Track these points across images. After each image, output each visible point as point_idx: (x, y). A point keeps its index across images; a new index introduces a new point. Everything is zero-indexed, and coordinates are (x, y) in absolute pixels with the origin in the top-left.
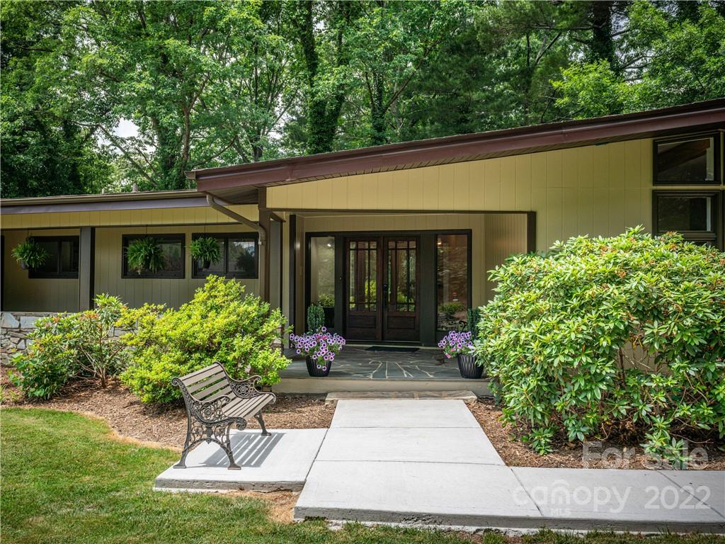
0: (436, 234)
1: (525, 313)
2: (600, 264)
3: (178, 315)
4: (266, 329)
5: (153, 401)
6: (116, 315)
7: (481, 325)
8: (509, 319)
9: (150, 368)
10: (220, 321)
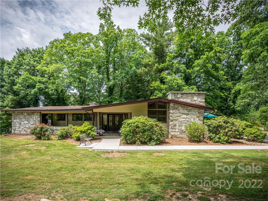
0: (123, 114)
3: (80, 127)
4: (93, 129)
5: (77, 139)
6: (71, 127)
9: (76, 135)
10: (86, 128)
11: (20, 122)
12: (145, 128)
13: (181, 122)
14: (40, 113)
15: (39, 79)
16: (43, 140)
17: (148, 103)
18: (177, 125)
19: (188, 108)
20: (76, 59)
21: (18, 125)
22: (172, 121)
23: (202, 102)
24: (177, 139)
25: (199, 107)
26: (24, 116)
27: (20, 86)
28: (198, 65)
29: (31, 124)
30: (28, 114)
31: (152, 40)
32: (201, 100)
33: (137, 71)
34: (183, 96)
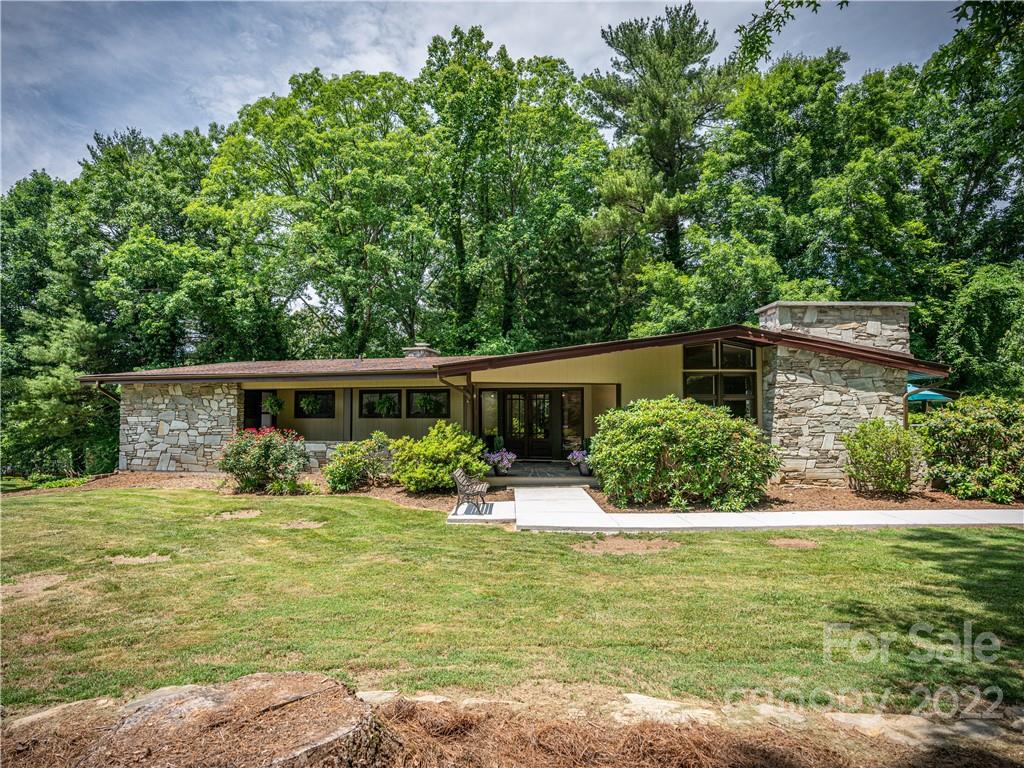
0: (562, 390)
1: (614, 441)
2: (650, 416)
3: (424, 443)
6: (386, 443)
7: (592, 447)
8: (607, 444)
10: (452, 446)
11: (154, 424)
12: (702, 443)
13: (820, 420)
14: (239, 386)
15: (194, 255)
16: (274, 494)
17: (684, 347)
18: (806, 431)
19: (846, 366)
20: (349, 178)
21: (145, 436)
22: (786, 416)
23: (897, 340)
24: (805, 486)
25: (889, 362)
26: (173, 398)
27: (122, 280)
28: (835, 198)
29: (200, 430)
30: (189, 394)
31: (640, 101)
32: (896, 335)
33: (579, 218)
34: (826, 318)
